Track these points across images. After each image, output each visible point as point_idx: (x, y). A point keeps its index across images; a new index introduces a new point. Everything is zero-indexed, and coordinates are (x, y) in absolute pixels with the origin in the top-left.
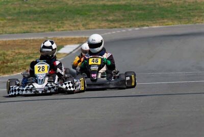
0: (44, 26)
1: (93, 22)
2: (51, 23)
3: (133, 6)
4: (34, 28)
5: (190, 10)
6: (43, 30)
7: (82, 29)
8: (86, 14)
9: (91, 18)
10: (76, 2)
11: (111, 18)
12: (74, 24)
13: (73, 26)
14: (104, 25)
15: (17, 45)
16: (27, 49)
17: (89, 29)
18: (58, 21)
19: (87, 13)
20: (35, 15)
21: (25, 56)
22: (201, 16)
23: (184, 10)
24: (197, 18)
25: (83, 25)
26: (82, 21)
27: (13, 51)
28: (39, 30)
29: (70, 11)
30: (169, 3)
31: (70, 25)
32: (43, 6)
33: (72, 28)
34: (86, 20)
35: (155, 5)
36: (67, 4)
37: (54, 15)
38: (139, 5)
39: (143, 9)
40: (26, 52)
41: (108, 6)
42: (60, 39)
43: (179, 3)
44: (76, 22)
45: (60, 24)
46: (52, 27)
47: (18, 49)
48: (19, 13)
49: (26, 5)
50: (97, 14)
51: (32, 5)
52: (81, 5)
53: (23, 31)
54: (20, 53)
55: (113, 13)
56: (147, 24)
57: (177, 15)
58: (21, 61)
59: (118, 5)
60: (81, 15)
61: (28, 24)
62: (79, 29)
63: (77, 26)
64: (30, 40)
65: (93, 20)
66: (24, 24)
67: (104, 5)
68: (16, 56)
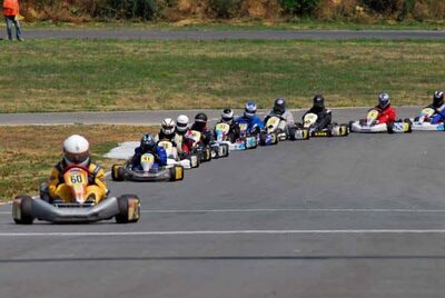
0: (73, 99)
1: (180, 95)
2: (88, 92)
3: (266, 61)
4: (52, 102)
5: (389, 75)
6: (70, 107)
7: (156, 107)
8: (164, 75)
9: (175, 86)
10: (141, 50)
11: (218, 86)
12: (139, 97)
13: (138, 101)
14: (203, 101)
15: (16, 139)
16: (38, 147)
17: (172, 108)
18: (103, 88)
19: (165, 73)
20: (52, 75)
21: (34, 162)
22: (413, 89)
23: (376, 76)
24: (404, 92)
25: (158, 100)
26: (155, 91)
27: (8, 150)
28: (63, 107)
29: (129, 68)
30: (342, 58)
31: (131, 99)
32: (70, 56)
33: (135, 106)
34: (163, 88)
35: (312, 61)
36: (123, 53)
37: (93, 76)
38: (278, 61)
39: (286, 69)
40: (37, 153)
41: (211, 60)
42: (107, 128)
43: (365, 59)
44: (142, 92)
45: (109, 97)
46: (91, 101)
47: (20, 147)
48: (18, 70)
49: (33, 53)
50: (189, 77)
51: (47, 52)
52: (153, 56)
53: (27, 108)
54: (23, 156)
55: (222, 75)
56: (296, 103)
57: (361, 84)
58: (26, 173)
59: (233, 60)
60: (154, 77)
61: (38, 94)
62: (150, 108)
63: (145, 101)
64: (44, 128)
65: (181, 90)
66: (30, 93)
67: (204, 59)
68: (15, 162)
